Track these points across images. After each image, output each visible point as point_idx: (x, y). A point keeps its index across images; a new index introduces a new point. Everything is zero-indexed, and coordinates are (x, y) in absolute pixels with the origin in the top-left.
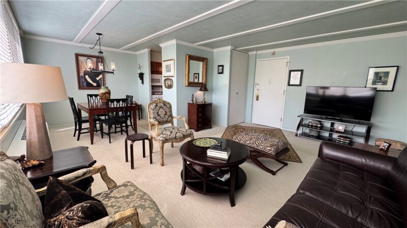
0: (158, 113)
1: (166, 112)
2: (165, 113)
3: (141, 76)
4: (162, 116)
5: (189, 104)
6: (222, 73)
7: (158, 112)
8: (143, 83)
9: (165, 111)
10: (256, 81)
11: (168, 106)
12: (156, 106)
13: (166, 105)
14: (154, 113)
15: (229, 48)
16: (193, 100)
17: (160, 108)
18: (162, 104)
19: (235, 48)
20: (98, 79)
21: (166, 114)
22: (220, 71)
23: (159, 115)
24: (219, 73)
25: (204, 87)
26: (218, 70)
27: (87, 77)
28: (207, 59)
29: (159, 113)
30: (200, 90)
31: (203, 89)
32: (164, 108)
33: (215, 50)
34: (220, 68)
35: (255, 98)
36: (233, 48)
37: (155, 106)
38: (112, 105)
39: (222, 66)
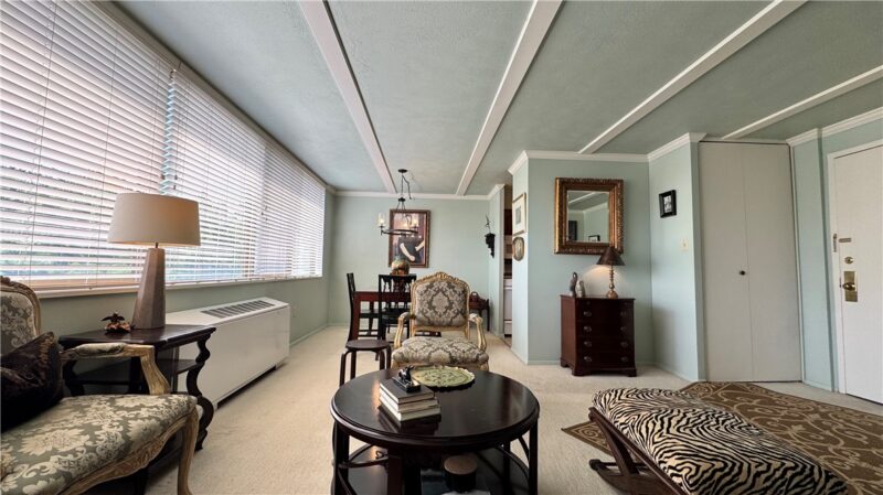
0: (430, 303)
1: (451, 303)
2: (447, 304)
3: (490, 239)
4: (441, 310)
5: (564, 298)
6: (673, 212)
7: (432, 300)
8: (493, 254)
9: (449, 300)
10: (833, 229)
11: (459, 290)
12: (431, 286)
13: (453, 287)
14: (421, 303)
15: (685, 140)
16: (573, 288)
17: (438, 292)
18: (444, 285)
19: (708, 136)
20: (418, 248)
21: (450, 307)
22: (668, 208)
23: (431, 307)
24: (665, 215)
25: (612, 256)
26: (662, 205)
27: (402, 246)
28: (621, 181)
29: (434, 304)
30: (600, 263)
31: (606, 258)
32: (448, 293)
33: (651, 157)
34: (667, 199)
35: (839, 294)
36: (701, 136)
37: (428, 287)
38: (387, 285)
39: (673, 194)
